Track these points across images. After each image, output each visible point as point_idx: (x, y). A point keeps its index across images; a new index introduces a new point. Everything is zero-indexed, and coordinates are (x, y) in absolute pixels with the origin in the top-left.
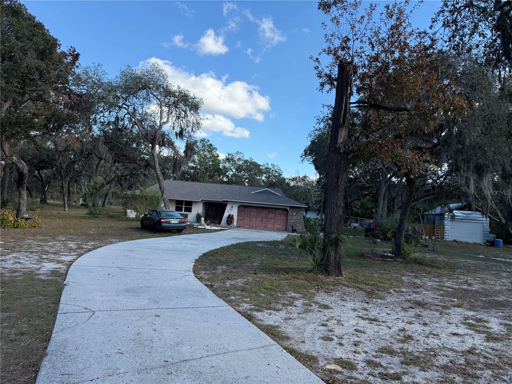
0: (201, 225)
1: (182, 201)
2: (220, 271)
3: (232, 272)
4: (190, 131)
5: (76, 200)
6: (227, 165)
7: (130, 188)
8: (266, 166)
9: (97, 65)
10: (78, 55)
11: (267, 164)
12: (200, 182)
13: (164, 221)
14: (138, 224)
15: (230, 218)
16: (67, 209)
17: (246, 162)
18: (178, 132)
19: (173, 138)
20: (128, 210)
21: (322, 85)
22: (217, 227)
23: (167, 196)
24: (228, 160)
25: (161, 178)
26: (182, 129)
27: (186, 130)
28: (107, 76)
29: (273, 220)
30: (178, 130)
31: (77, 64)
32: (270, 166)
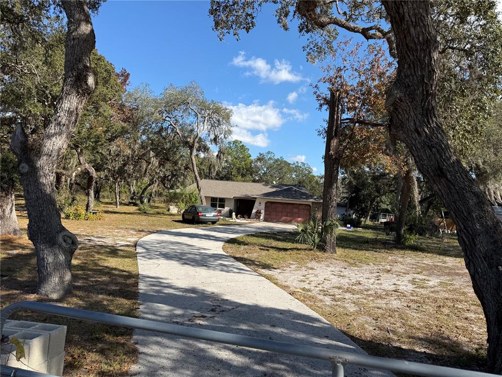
0: (232, 219)
1: (217, 198)
2: (242, 249)
3: (251, 249)
4: (223, 138)
5: (124, 199)
6: (259, 164)
7: (172, 187)
8: (296, 164)
9: (144, 85)
10: (128, 74)
11: (297, 162)
12: (234, 181)
13: (201, 214)
14: (180, 218)
15: (258, 213)
16: (118, 207)
17: (277, 160)
18: (213, 138)
19: (208, 144)
20: (170, 207)
21: (321, 105)
22: (247, 220)
23: (203, 194)
24: (259, 159)
25: (198, 178)
26: (216, 136)
27: (219, 137)
28: (153, 94)
29: (297, 215)
30: (212, 137)
31: (127, 82)
32: (299, 165)
